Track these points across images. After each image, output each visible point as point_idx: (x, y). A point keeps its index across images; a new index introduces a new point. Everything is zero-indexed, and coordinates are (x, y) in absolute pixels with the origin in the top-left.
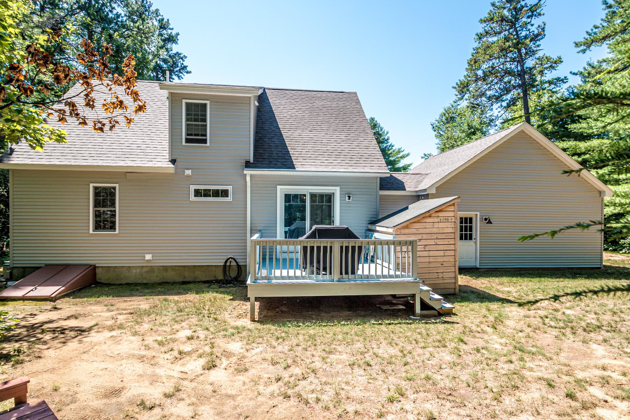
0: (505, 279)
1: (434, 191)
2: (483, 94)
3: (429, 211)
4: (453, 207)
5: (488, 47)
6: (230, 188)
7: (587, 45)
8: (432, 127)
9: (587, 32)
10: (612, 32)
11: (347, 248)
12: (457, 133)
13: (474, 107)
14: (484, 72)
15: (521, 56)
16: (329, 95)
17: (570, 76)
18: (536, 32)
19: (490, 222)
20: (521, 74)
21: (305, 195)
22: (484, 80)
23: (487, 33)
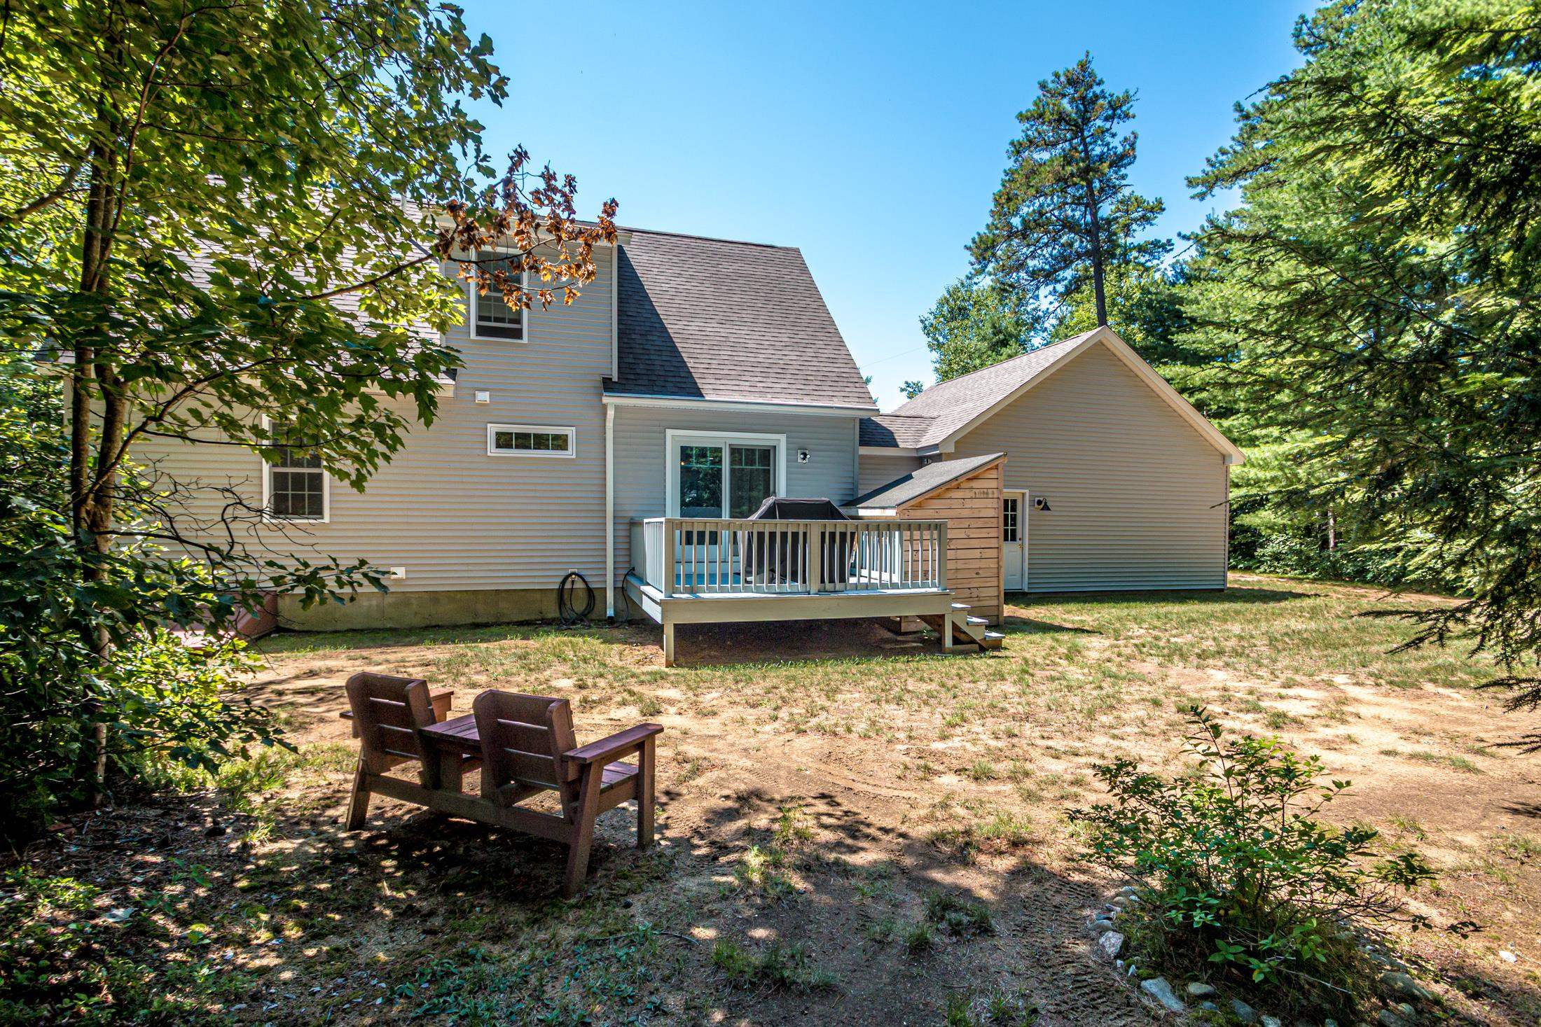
0: (1072, 606)
1: (951, 449)
2: (1021, 266)
3: (956, 479)
4: (994, 472)
5: (1033, 172)
6: (570, 432)
7: (1207, 184)
8: (921, 325)
9: (1208, 160)
10: (1250, 164)
11: (832, 535)
12: (974, 343)
13: (1005, 290)
14: (1024, 221)
15: (1092, 194)
16: (747, 250)
17: (1176, 240)
18: (1120, 150)
19: (1046, 508)
20: (1092, 231)
21: (719, 450)
22: (1025, 237)
23: (1031, 142)
